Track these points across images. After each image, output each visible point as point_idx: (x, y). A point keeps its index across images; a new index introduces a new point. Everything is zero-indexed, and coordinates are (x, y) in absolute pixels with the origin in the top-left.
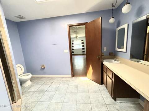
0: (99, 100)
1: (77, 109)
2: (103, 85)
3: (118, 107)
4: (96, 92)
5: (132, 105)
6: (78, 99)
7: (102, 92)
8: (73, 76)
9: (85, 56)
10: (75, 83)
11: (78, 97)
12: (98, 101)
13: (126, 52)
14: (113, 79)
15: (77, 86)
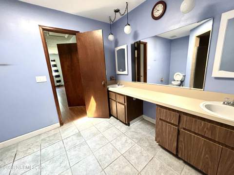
0: (115, 134)
1: (97, 158)
2: (112, 117)
3: (133, 130)
4: (108, 128)
5: (140, 123)
6: (91, 147)
7: (115, 124)
8: (62, 124)
9: (64, 89)
10: (73, 131)
11: (90, 146)
12: (115, 136)
13: (128, 75)
14: (126, 104)
15: (79, 135)
